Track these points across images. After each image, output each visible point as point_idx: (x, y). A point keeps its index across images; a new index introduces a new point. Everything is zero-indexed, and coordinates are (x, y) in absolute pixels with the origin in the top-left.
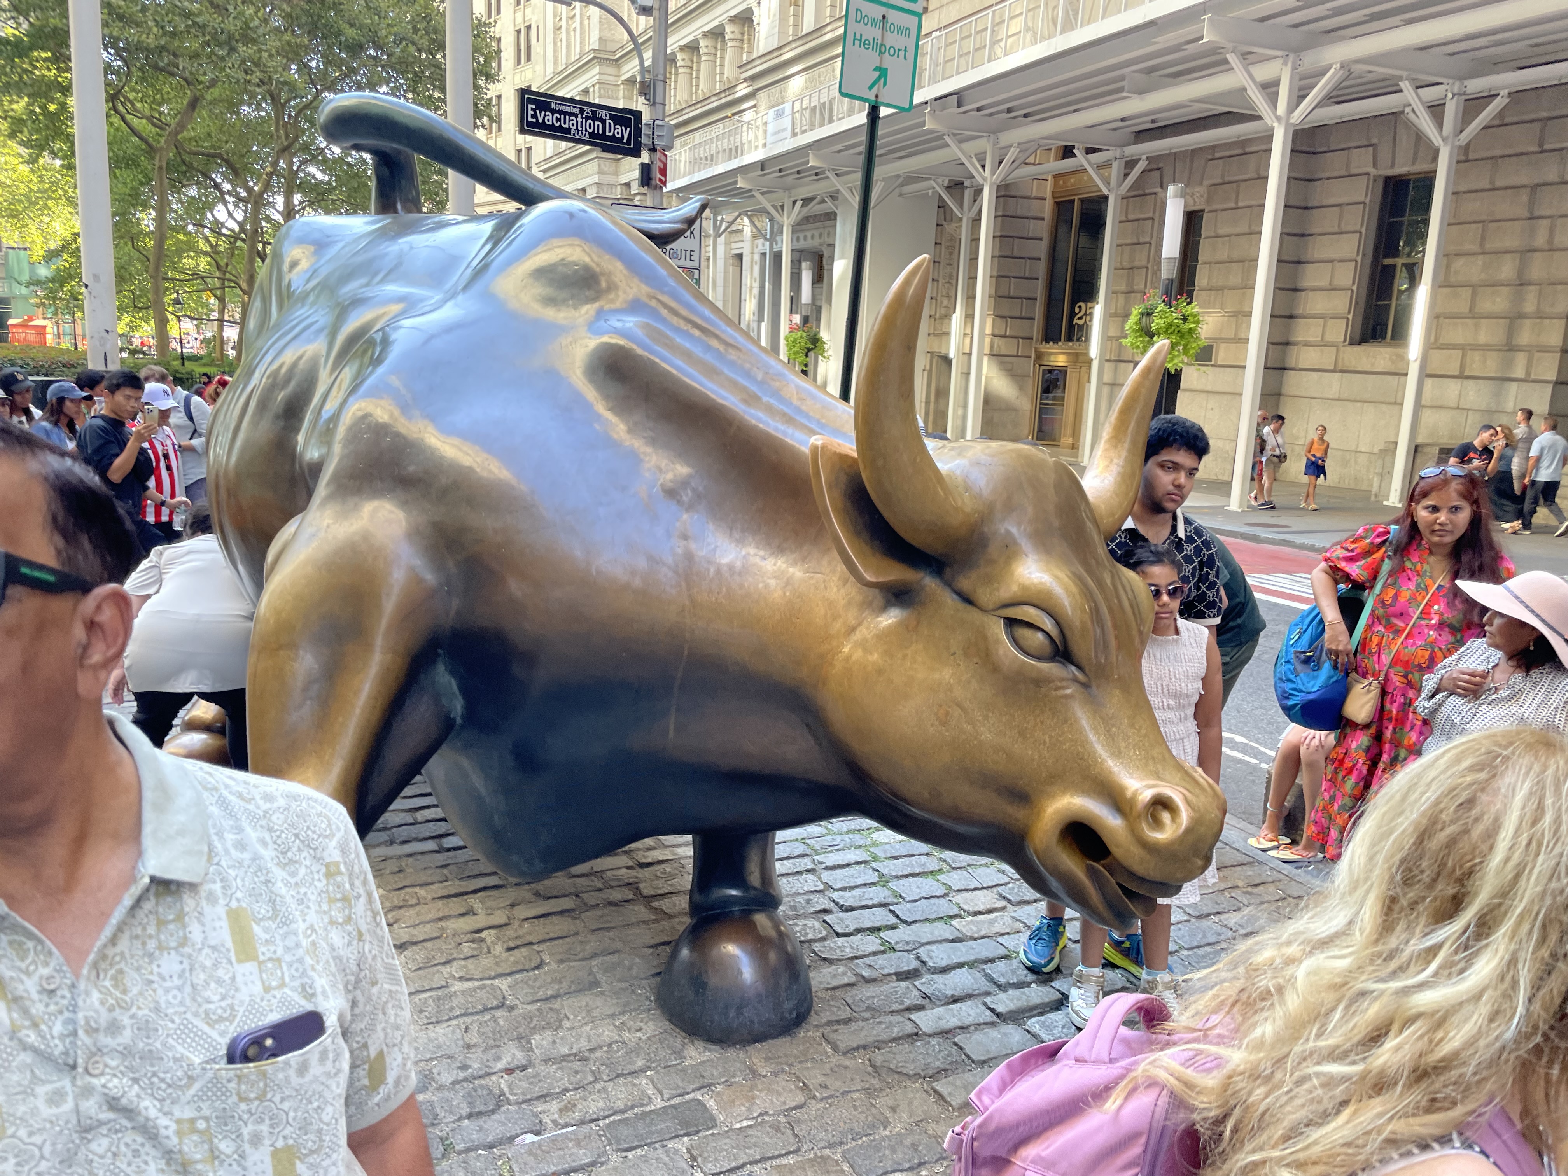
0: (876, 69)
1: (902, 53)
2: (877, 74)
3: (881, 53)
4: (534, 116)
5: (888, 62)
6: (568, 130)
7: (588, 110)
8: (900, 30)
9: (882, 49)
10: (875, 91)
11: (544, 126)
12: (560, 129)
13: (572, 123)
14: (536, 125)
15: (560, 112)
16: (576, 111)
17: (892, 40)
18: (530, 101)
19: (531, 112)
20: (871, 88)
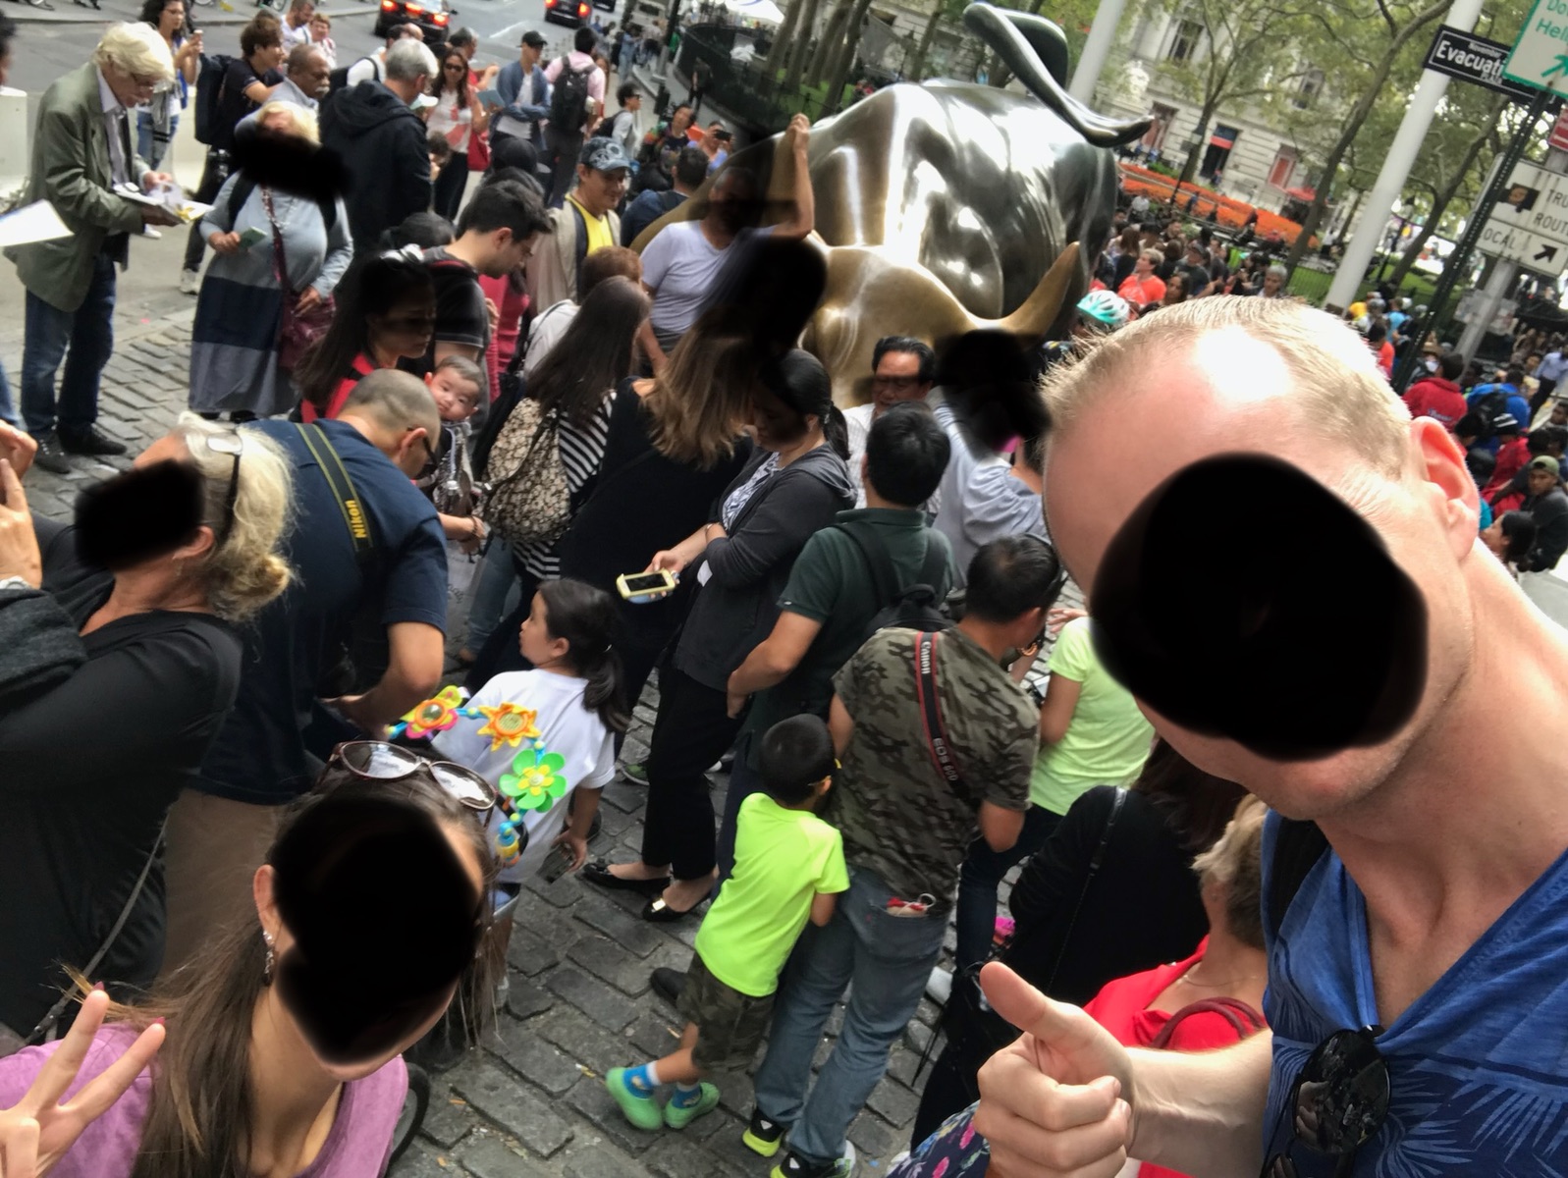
2: (1558, 62)
4: (1445, 53)
6: (1479, 73)
10: (1549, 78)
11: (1452, 64)
12: (1470, 70)
14: (1445, 62)
15: (1477, 54)
16: (1497, 55)
18: (1446, 38)
19: (1442, 48)
20: (1544, 75)
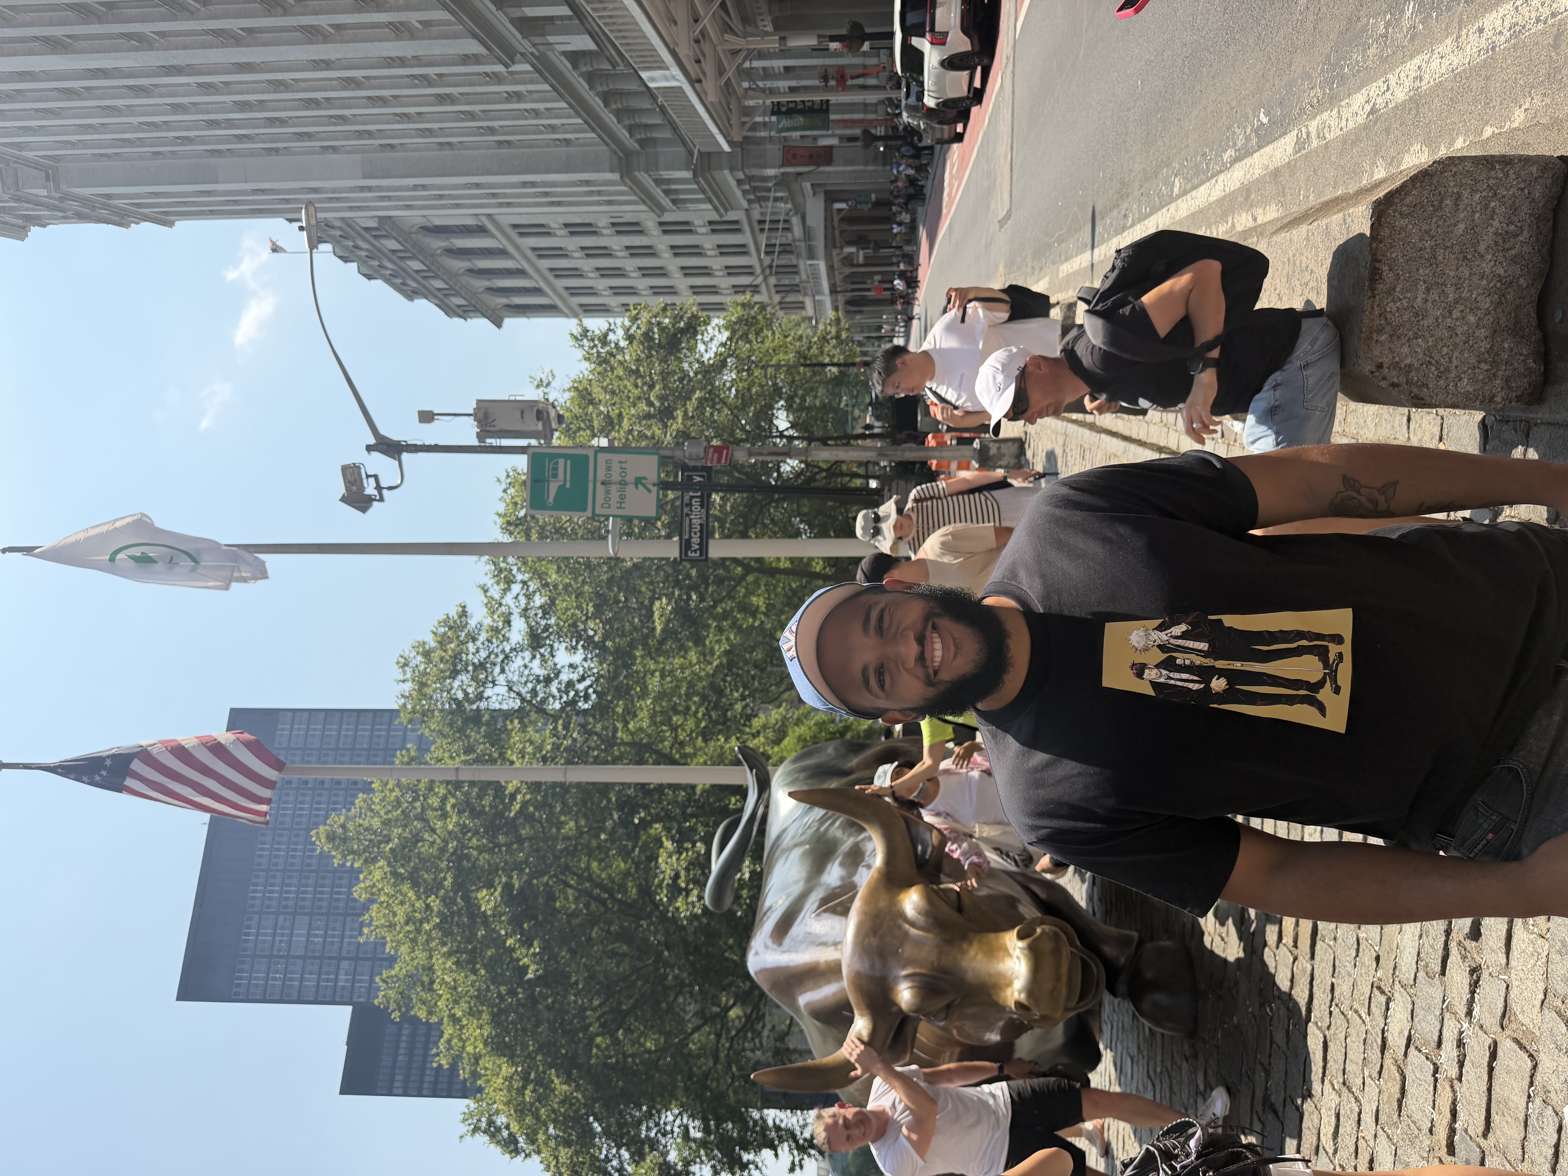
0: (637, 487)
1: (623, 465)
2: (640, 486)
3: (626, 484)
4: (695, 551)
5: (630, 478)
6: (701, 525)
7: (686, 510)
8: (609, 469)
9: (623, 483)
10: (650, 487)
11: (700, 544)
12: (701, 531)
13: (696, 522)
14: (701, 549)
15: (690, 532)
17: (616, 477)
18: (686, 555)
19: (693, 554)
20: (649, 491)
